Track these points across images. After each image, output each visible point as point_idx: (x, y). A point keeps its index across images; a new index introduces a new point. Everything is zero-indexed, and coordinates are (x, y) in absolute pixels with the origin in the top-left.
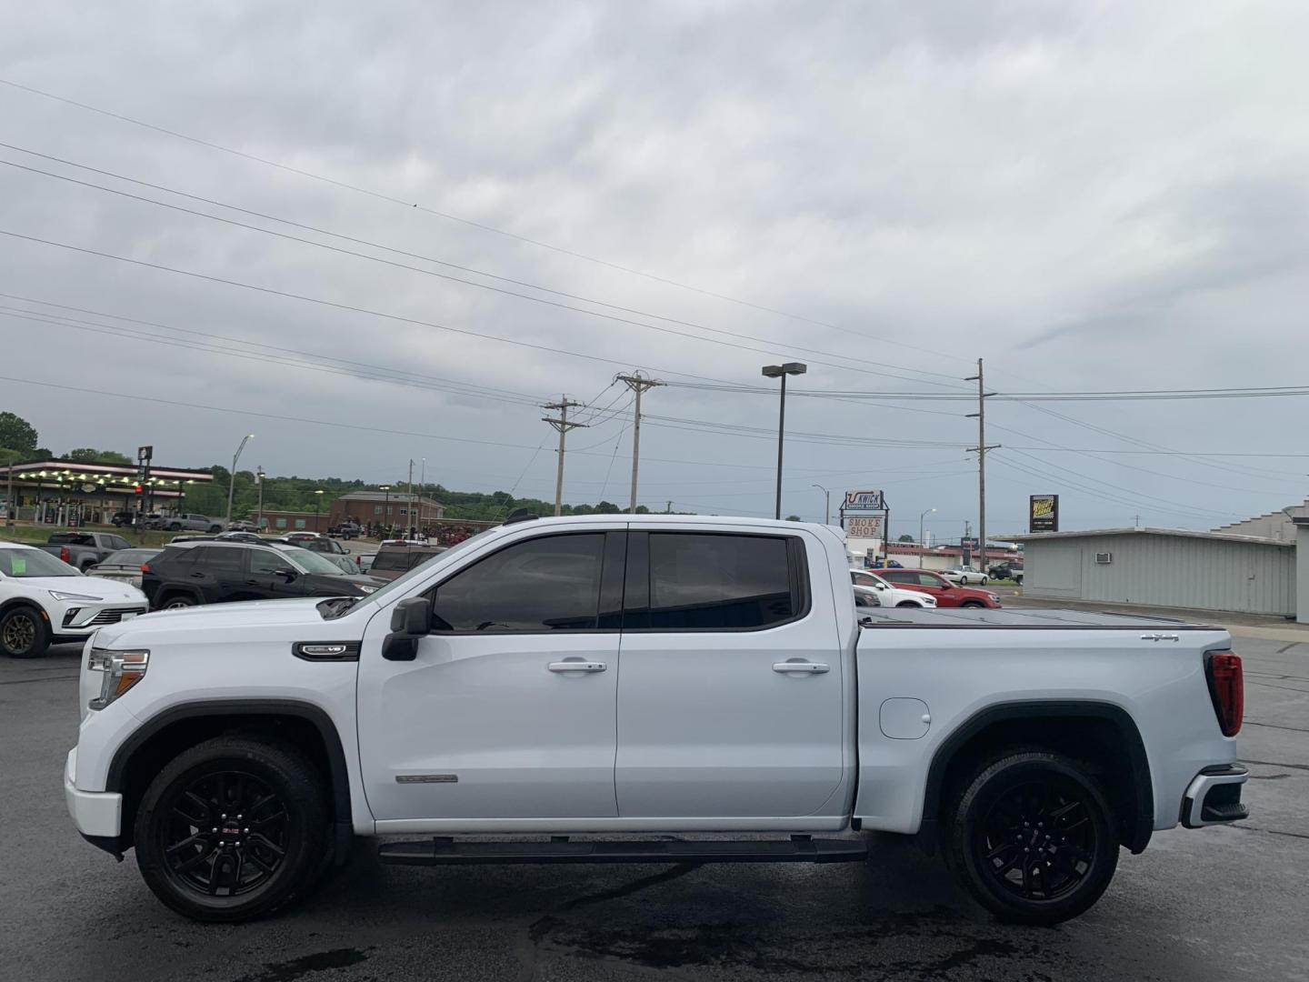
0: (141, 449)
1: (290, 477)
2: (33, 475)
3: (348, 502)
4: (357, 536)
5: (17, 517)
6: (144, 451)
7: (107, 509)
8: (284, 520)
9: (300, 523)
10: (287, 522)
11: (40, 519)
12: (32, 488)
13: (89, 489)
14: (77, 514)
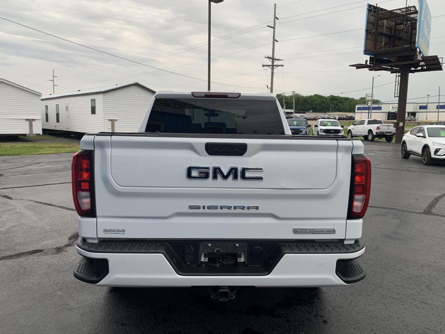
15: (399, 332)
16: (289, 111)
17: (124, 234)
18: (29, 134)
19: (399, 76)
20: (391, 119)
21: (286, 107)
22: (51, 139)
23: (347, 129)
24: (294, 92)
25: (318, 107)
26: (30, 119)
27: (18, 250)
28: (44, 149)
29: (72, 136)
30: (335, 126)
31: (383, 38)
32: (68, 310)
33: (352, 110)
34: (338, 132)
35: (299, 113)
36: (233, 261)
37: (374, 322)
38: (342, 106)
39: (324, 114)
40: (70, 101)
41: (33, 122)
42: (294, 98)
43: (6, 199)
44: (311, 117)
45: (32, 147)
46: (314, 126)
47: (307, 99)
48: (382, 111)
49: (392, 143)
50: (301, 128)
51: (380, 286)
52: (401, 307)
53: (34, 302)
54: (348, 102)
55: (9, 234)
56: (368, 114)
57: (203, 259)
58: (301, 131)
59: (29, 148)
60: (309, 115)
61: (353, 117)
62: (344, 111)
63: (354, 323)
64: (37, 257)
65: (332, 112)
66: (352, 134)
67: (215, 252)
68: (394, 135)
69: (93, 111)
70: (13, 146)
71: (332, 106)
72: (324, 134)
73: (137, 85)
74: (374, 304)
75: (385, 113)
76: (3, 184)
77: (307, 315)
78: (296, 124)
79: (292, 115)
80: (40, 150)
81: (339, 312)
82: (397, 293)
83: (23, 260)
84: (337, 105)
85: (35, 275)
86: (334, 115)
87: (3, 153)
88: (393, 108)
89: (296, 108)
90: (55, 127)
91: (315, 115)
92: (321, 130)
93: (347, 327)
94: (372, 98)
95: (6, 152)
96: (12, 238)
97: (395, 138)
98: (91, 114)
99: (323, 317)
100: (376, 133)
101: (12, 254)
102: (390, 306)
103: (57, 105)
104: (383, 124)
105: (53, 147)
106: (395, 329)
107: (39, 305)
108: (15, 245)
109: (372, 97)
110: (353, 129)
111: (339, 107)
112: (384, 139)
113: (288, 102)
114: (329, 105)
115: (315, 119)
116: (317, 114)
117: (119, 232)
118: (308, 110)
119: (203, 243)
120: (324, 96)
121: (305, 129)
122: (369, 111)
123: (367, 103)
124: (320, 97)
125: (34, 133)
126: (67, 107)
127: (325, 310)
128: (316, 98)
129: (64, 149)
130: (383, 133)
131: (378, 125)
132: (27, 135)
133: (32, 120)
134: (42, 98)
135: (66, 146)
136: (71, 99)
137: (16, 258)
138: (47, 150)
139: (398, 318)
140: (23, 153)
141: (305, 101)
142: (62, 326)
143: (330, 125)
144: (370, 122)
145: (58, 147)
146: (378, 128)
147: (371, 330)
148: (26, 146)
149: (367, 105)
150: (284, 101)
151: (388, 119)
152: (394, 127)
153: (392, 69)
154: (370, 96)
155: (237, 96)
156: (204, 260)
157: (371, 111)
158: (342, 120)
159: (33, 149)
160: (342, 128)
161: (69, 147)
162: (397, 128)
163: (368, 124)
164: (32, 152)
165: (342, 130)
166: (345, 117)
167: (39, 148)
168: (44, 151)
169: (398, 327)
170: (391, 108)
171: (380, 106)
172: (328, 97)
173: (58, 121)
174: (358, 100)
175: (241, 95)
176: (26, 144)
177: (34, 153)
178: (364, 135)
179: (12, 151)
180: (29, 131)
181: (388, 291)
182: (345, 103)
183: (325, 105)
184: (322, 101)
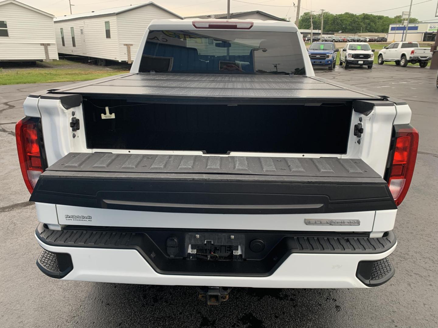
15: (425, 325)
16: (316, 31)
17: (91, 221)
18: (46, 60)
20: (427, 40)
21: (314, 27)
22: (68, 64)
23: (378, 53)
24: (323, 10)
25: (348, 27)
26: (45, 44)
27: (12, 200)
28: (60, 76)
29: (89, 61)
30: (365, 50)
32: (51, 283)
33: (385, 31)
34: (367, 56)
35: (327, 34)
36: (228, 253)
37: (396, 310)
38: (374, 26)
39: (354, 35)
40: (84, 23)
41: (48, 47)
42: (322, 17)
43: (12, 136)
44: (340, 39)
45: (48, 74)
46: (342, 50)
47: (337, 18)
48: (418, 31)
49: (427, 69)
50: (328, 53)
51: (404, 258)
52: (428, 288)
53: (16, 271)
54: (382, 21)
55: (7, 179)
56: (402, 34)
57: (190, 251)
58: (328, 57)
59: (45, 75)
60: (338, 37)
61: (386, 39)
62: (376, 31)
63: (371, 311)
64: (31, 210)
65: (363, 32)
66: (382, 59)
67: (205, 243)
68: (430, 60)
69: (108, 35)
70: (29, 73)
71: (364, 26)
72: (353, 59)
73: (152, 5)
74: (396, 284)
75: (421, 34)
76: (13, 117)
77: (318, 298)
78: (323, 48)
79: (319, 37)
80: (56, 78)
81: (356, 294)
82: (424, 268)
83: (16, 214)
84: (369, 24)
85: (24, 233)
86: (364, 36)
87: (19, 81)
88: (431, 27)
89: (324, 28)
90: (72, 51)
91: (344, 37)
92: (349, 55)
93: (363, 317)
94: (409, 17)
95: (22, 80)
96: (10, 186)
97: (430, 63)
98: (106, 38)
99: (335, 300)
100: (410, 57)
101: (6, 205)
102: (415, 287)
103: (72, 28)
104: (419, 48)
105: (69, 74)
106: (420, 319)
107: (22, 274)
108: (11, 194)
109: (409, 15)
110: (385, 53)
111: (371, 27)
112: (417, 65)
113: (316, 22)
114: (360, 24)
115: (344, 41)
116: (347, 35)
117: (85, 219)
118: (337, 31)
119: (190, 233)
120: (356, 15)
121: (332, 53)
122: (404, 32)
123: (403, 22)
124: (352, 15)
125: (50, 58)
126: (81, 30)
127: (338, 291)
128: (346, 17)
129: (80, 77)
130: (418, 57)
131: (412, 49)
132: (44, 61)
133: (47, 45)
134: (55, 20)
135: (82, 72)
136: (85, 22)
137: (8, 211)
138: (63, 78)
139: (424, 304)
140: (39, 81)
141: (334, 21)
142: (41, 305)
143: (360, 49)
144: (404, 46)
145: (74, 74)
146: (413, 52)
147: (391, 321)
148: (43, 73)
149: (403, 25)
150: (312, 20)
151: (424, 40)
152: (431, 51)
154: (407, 15)
155: (249, 26)
156: (192, 252)
157: (406, 32)
158: (373, 41)
159: (49, 76)
160: (372, 53)
161: (86, 74)
162: (434, 52)
163: (402, 48)
164: (48, 80)
165: (373, 55)
166: (376, 38)
167: (56, 75)
168: (60, 78)
169: (423, 317)
170: (429, 28)
171: (417, 25)
172: (360, 15)
173: (74, 45)
174: (392, 19)
175: (254, 25)
176: (43, 70)
177: (50, 81)
178: (396, 60)
179: (28, 79)
180: (45, 56)
181: (414, 265)
182: (378, 22)
183: (356, 25)
184: (353, 21)
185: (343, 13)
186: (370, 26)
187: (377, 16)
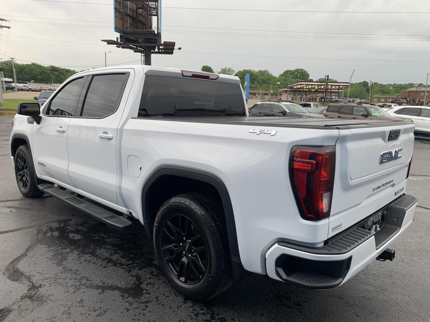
0: (326, 76)
1: (393, 84)
2: (297, 87)
3: (409, 92)
4: (402, 104)
5: (294, 100)
6: (327, 77)
7: (318, 96)
8: (384, 99)
9: (383, 100)
10: (385, 100)
11: (299, 100)
12: (297, 91)
13: (313, 90)
14: (307, 98)
16: (8, 80)
19: (144, 56)
24: (12, 58)
25: (39, 78)
31: (128, 19)
35: (19, 83)
38: (63, 77)
44: (36, 88)
47: (24, 67)
60: (32, 86)
65: (54, 83)
71: (54, 77)
79: (13, 85)
84: (58, 76)
91: (39, 86)
114: (49, 75)
116: (41, 85)
118: (29, 81)
120: (44, 66)
124: (40, 67)
128: (34, 67)
141: (22, 70)
153: (137, 48)
172: (48, 67)
182: (67, 75)
183: (45, 75)
184: (42, 71)
185: (30, 63)
186: (59, 78)
187: (64, 69)
